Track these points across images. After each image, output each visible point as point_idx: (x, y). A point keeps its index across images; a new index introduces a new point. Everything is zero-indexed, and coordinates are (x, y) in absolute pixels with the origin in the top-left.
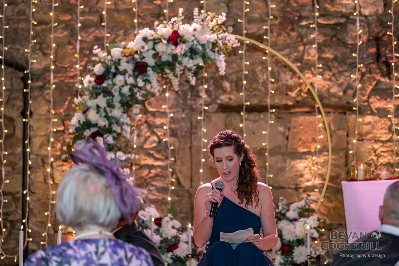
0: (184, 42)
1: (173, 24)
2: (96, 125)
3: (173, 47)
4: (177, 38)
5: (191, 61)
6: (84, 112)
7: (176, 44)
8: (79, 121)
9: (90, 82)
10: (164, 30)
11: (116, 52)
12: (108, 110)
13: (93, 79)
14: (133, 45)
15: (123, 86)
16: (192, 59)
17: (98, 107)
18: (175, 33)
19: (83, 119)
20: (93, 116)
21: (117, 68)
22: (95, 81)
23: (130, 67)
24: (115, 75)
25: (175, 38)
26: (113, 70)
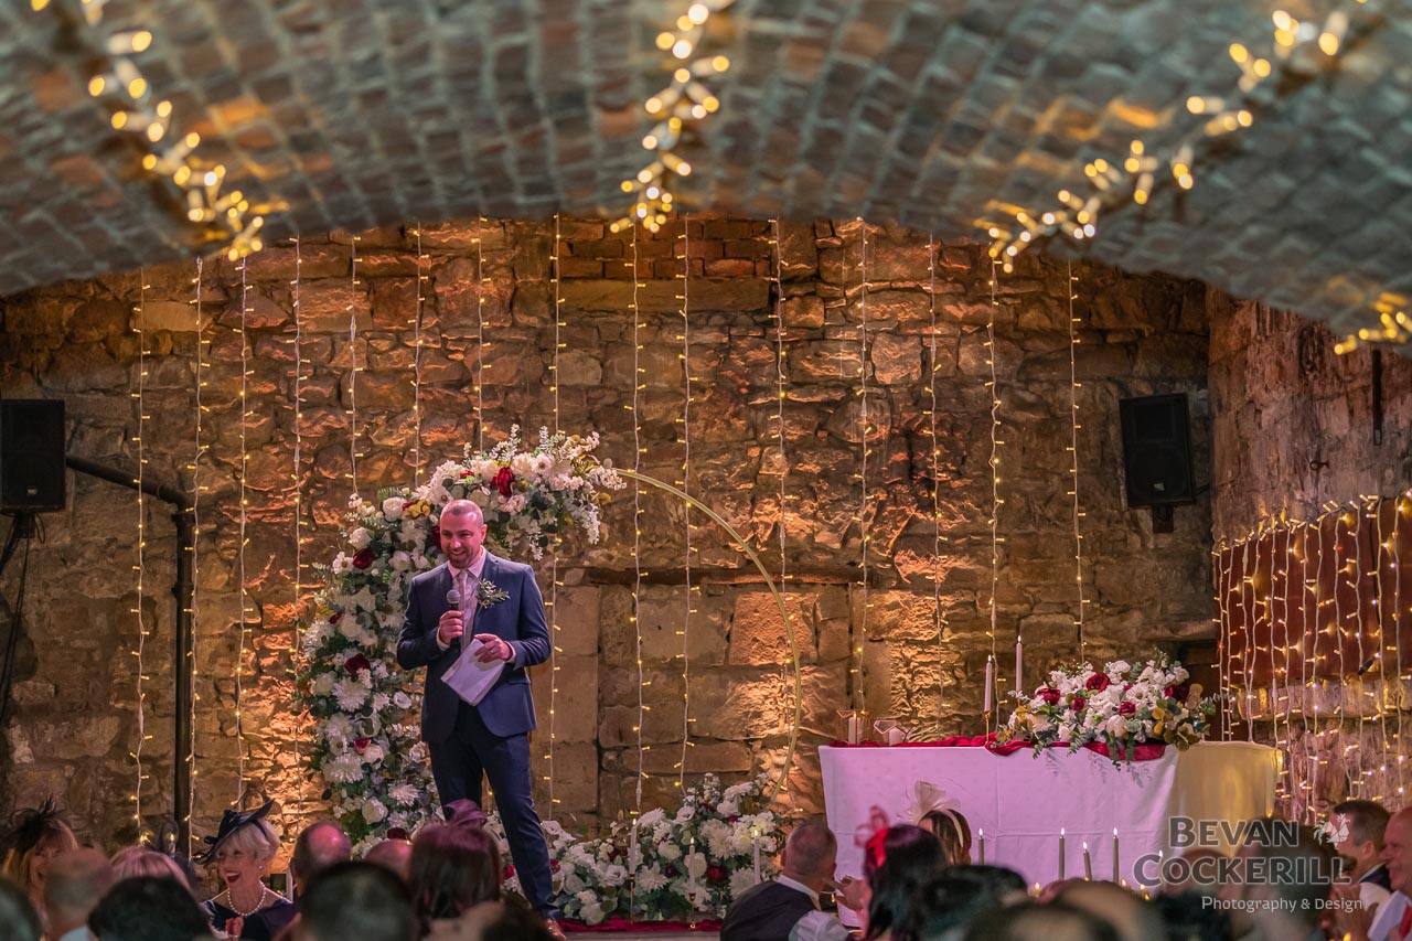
0: (522, 489)
1: (500, 453)
2: (356, 643)
3: (501, 498)
4: (509, 482)
5: (535, 523)
6: (333, 620)
7: (507, 494)
8: (324, 638)
9: (345, 565)
10: (485, 465)
11: (393, 504)
12: (379, 615)
13: (350, 560)
14: (424, 493)
15: (406, 571)
16: (536, 517)
17: (359, 609)
18: (505, 470)
19: (329, 633)
20: (349, 627)
21: (394, 537)
22: (354, 563)
23: (420, 537)
24: (392, 551)
25: (505, 484)
26: (387, 540)
